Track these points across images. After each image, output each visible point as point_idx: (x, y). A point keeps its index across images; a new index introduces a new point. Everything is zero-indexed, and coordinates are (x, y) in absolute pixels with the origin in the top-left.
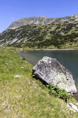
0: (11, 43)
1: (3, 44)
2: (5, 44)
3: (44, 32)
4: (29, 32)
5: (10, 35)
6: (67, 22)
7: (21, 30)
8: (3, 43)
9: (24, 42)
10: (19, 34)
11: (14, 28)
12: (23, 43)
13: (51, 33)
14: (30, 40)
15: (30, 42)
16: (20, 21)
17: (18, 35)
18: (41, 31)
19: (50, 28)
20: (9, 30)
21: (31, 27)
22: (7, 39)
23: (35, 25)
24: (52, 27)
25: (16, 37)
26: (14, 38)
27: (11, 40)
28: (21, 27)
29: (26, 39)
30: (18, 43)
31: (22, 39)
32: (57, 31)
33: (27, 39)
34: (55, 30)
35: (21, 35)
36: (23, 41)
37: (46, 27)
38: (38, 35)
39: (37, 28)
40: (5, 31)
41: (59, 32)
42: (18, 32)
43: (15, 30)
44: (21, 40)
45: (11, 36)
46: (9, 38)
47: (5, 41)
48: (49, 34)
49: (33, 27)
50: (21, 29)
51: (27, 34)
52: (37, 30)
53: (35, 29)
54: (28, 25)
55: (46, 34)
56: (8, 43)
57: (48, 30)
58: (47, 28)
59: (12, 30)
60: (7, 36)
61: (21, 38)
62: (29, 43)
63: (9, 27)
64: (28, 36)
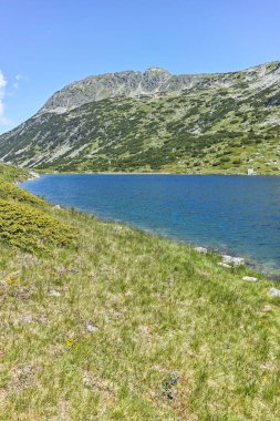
0: (51, 160)
1: (26, 163)
2: (31, 162)
3: (151, 125)
4: (107, 124)
5: (48, 133)
6: (225, 94)
7: (84, 116)
8: (24, 159)
9: (89, 156)
10: (76, 129)
11: (61, 110)
12: (85, 160)
13: (169, 127)
14: (108, 150)
15: (104, 156)
16: (81, 87)
17: (72, 134)
18: (144, 120)
19: (172, 112)
20: (44, 116)
21: (113, 108)
22: (37, 147)
23: (129, 99)
24: (177, 110)
25: (67, 141)
26: (61, 141)
27: (52, 148)
28: (85, 106)
29: (96, 145)
30: (70, 159)
31: (86, 145)
32: (188, 121)
33: (100, 145)
34: (184, 118)
35: (81, 133)
36: (88, 153)
37: (161, 106)
38: (131, 134)
39: (133, 111)
40: (32, 120)
41: (191, 125)
42: (75, 122)
43: (65, 115)
44: (81, 149)
45: (53, 137)
46: (44, 142)
47: (31, 154)
48: (163, 133)
49: (120, 108)
50: (84, 113)
51: (101, 130)
52: (132, 119)
53: (125, 114)
54: (105, 100)
55: (155, 132)
56: (41, 157)
57: (163, 120)
58: (163, 110)
59: (55, 117)
60: (39, 138)
61: (83, 142)
62: (101, 158)
63: (47, 106)
64: (103, 138)
